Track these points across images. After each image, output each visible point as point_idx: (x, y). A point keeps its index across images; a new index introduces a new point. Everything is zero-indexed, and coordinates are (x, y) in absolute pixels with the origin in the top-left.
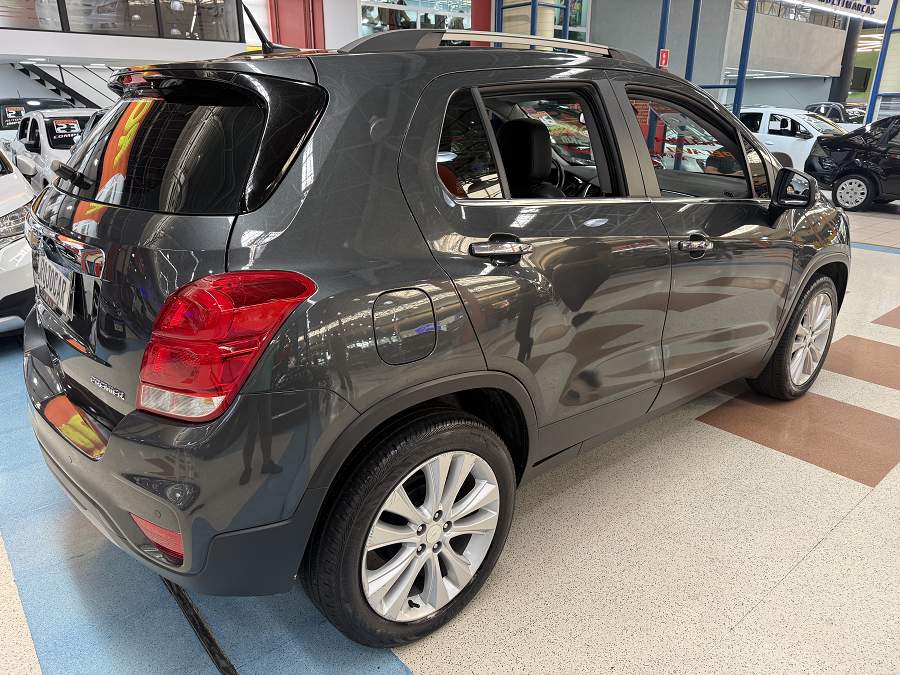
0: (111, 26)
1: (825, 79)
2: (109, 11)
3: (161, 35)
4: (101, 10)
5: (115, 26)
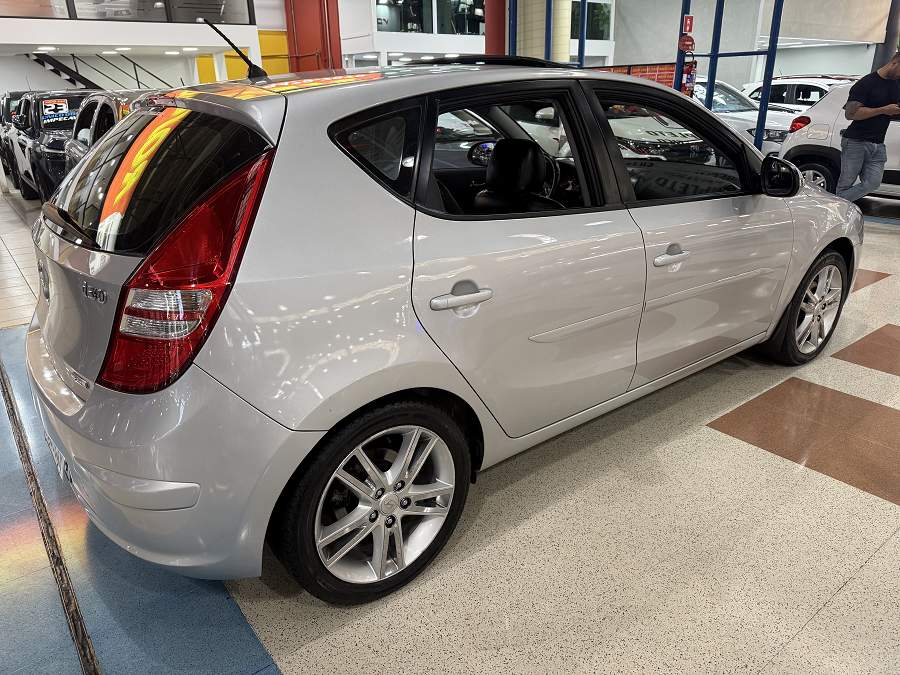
0: (124, 13)
1: (868, 45)
3: (169, 20)
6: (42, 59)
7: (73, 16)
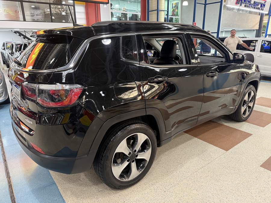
0: (40, 19)
1: (254, 30)
2: (40, 15)
3: (52, 22)
4: (37, 15)
5: (42, 20)
6: (15, 32)
7: (25, 20)
